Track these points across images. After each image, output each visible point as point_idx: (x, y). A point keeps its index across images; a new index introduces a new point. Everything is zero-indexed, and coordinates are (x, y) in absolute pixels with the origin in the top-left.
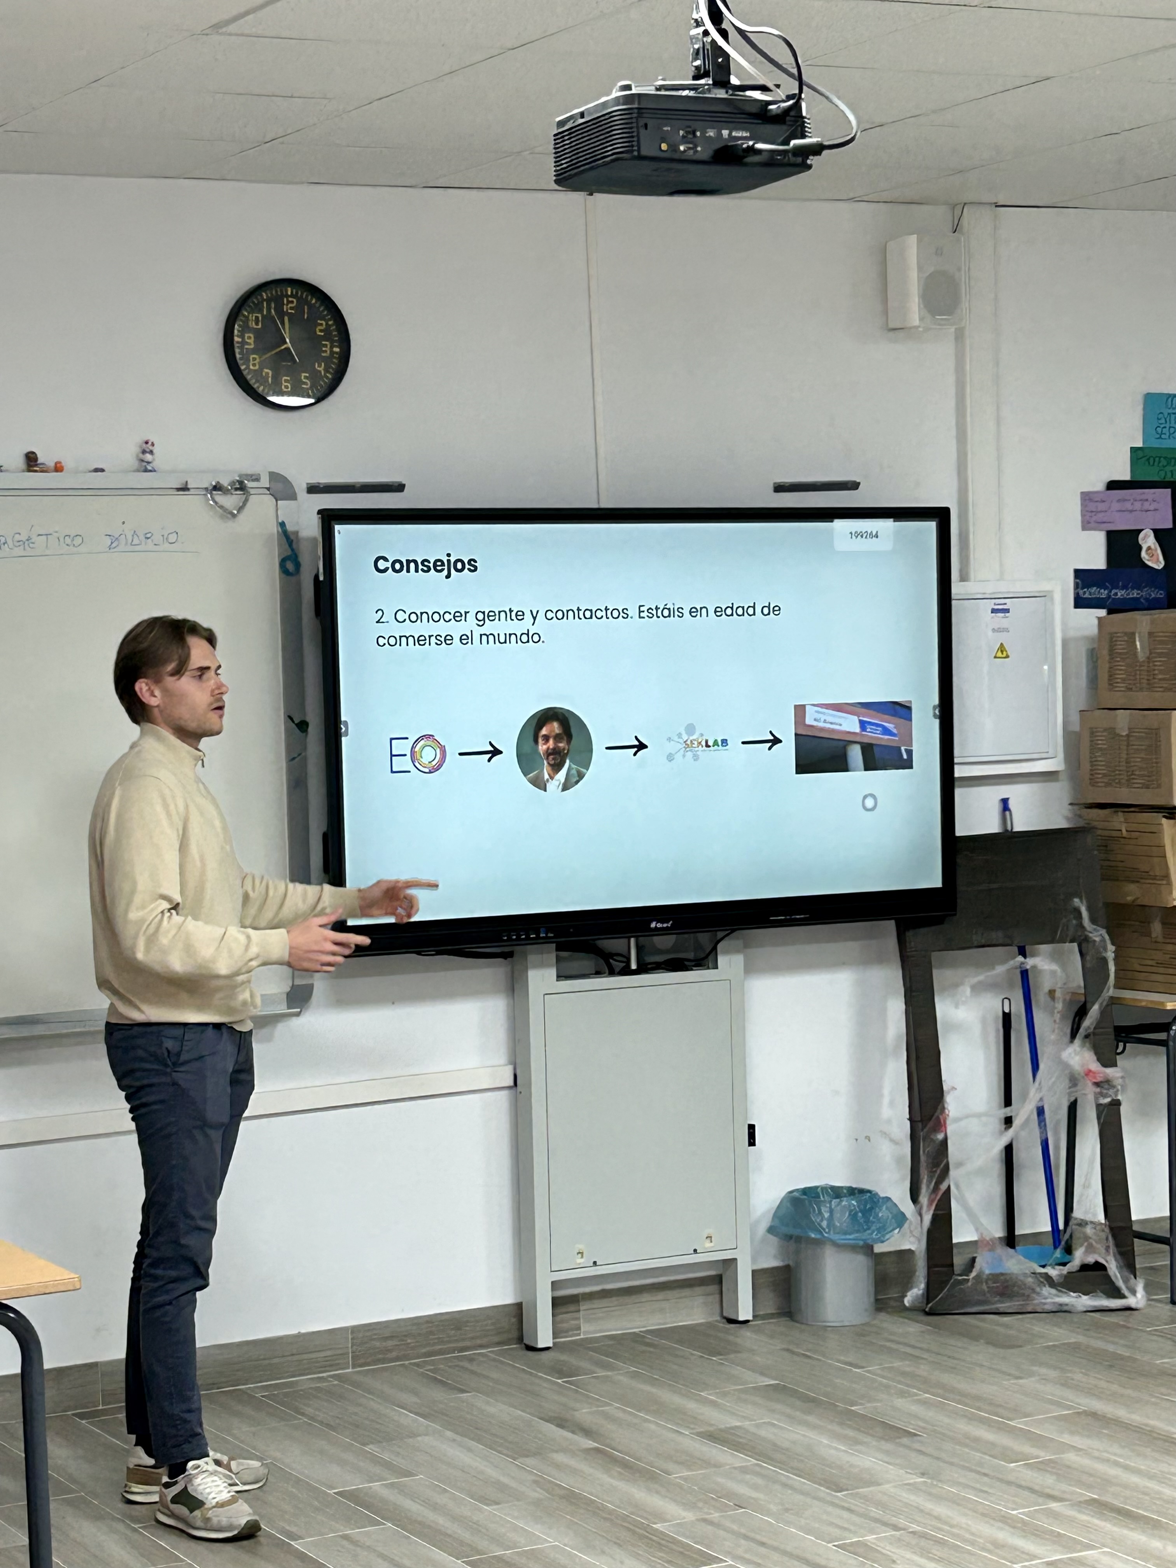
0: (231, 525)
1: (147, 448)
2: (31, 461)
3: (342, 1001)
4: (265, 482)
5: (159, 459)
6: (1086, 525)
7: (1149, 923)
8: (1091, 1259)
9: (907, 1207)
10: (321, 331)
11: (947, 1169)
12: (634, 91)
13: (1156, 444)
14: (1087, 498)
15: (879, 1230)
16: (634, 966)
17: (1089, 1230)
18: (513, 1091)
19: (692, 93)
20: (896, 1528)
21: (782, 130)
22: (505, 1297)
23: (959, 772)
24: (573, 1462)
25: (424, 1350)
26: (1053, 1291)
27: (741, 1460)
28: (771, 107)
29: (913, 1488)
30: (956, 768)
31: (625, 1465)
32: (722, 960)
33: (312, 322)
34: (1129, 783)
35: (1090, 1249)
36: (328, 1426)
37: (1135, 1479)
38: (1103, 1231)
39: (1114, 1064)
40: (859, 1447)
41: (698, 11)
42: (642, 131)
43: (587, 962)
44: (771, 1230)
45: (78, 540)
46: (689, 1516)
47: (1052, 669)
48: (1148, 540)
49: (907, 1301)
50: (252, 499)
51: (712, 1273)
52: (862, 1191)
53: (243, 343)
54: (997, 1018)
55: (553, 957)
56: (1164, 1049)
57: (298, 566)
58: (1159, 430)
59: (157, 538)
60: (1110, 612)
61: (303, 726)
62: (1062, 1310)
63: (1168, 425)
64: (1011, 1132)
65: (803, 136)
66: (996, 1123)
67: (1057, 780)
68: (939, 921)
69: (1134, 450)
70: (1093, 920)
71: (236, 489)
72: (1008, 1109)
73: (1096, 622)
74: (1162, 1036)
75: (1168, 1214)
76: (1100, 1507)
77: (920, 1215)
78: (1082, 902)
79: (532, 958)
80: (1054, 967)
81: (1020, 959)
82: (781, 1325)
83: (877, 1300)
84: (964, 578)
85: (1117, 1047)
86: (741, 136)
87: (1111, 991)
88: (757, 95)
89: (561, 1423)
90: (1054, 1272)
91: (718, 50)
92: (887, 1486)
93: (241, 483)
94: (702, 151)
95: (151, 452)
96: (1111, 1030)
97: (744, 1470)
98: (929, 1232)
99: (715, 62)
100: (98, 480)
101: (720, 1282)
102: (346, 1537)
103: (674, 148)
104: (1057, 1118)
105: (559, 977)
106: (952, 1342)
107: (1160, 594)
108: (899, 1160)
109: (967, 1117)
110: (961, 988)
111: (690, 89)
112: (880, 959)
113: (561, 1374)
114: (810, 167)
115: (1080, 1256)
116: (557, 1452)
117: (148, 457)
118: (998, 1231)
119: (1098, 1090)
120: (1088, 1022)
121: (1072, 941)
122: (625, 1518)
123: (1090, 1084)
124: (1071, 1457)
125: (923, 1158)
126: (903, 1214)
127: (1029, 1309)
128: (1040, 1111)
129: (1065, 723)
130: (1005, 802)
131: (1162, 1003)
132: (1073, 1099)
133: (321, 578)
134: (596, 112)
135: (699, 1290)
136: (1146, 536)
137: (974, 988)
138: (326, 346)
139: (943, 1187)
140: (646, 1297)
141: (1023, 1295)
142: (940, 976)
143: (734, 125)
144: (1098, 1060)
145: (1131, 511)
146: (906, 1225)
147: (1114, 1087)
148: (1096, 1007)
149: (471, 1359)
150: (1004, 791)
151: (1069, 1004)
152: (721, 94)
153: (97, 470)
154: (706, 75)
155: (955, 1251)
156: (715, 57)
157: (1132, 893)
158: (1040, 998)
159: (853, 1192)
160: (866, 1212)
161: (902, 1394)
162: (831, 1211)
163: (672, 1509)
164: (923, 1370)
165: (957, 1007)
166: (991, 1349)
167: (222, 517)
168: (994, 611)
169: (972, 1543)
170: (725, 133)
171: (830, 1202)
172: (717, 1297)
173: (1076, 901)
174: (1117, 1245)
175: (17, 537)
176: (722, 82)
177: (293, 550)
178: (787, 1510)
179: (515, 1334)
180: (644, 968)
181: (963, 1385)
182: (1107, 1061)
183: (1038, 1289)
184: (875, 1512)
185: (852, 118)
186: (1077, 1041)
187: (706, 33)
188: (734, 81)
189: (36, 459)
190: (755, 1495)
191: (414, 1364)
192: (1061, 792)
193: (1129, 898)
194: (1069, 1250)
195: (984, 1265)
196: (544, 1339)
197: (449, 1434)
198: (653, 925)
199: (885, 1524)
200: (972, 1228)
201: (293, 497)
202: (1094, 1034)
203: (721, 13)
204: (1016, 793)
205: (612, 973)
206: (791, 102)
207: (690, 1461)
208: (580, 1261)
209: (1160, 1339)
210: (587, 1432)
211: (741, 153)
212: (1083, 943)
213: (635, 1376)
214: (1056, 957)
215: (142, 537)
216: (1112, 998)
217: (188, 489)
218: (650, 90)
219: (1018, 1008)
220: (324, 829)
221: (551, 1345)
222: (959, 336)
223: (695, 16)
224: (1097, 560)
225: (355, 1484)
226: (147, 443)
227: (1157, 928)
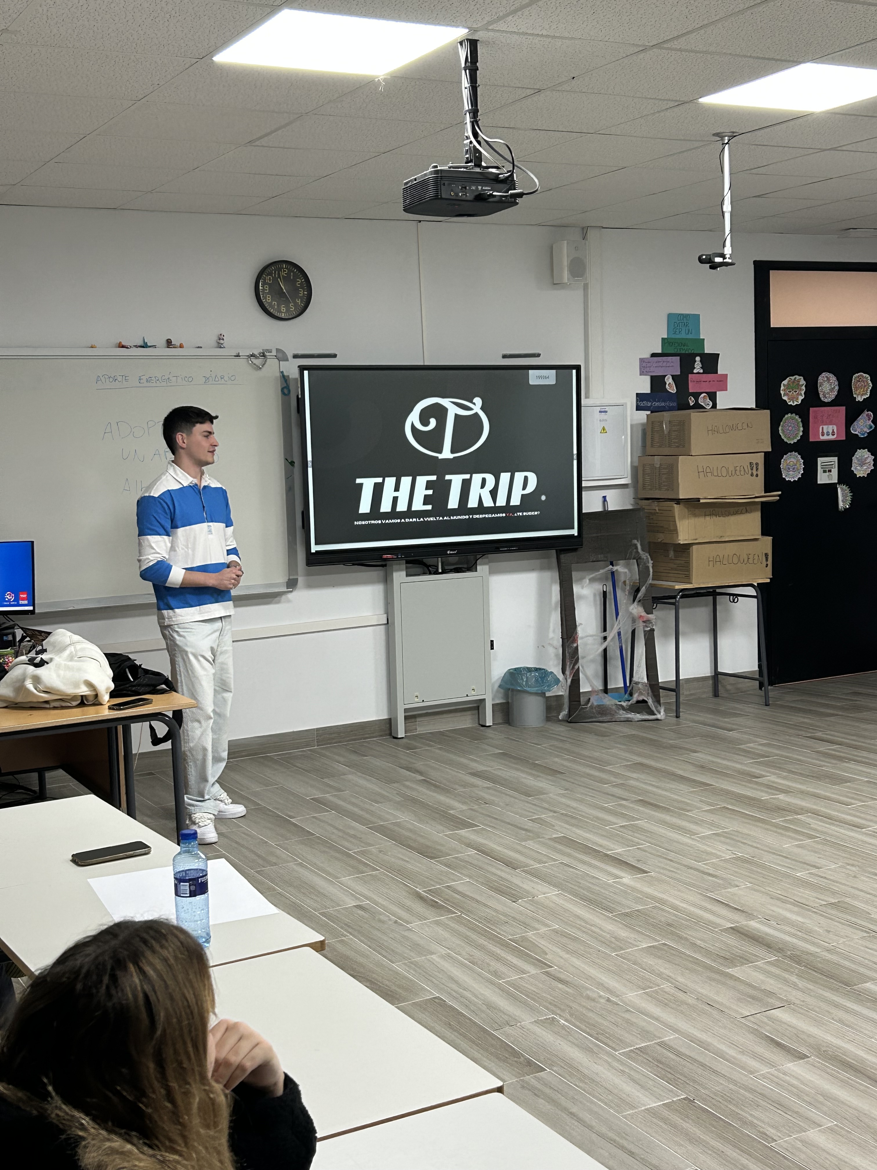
0: (260, 373)
1: (221, 338)
2: (169, 343)
3: (310, 586)
4: (274, 353)
5: (226, 342)
6: (642, 373)
7: (668, 551)
8: (641, 698)
9: (561, 677)
10: (298, 284)
11: (578, 659)
12: (439, 168)
13: (673, 336)
14: (642, 360)
15: (548, 686)
16: (440, 571)
17: (640, 686)
18: (387, 626)
19: (465, 170)
20: (555, 812)
21: (505, 187)
22: (384, 715)
23: (584, 484)
24: (414, 786)
25: (348, 739)
26: (624, 712)
27: (487, 784)
28: (500, 176)
29: (563, 796)
30: (583, 482)
31: (436, 786)
32: (479, 568)
33: (294, 281)
34: (660, 489)
35: (641, 694)
36: (306, 771)
37: (660, 792)
38: (646, 686)
39: (652, 613)
40: (538, 778)
41: (467, 133)
42: (442, 186)
43: (418, 570)
44: (500, 686)
45: (190, 379)
46: (464, 807)
47: (626, 438)
48: (669, 380)
49: (560, 717)
50: (268, 360)
51: (475, 705)
52: (540, 669)
53: (264, 290)
54: (601, 593)
55: (404, 566)
56: (674, 606)
57: (289, 391)
58: (675, 330)
59: (226, 378)
60: (652, 412)
61: (292, 463)
62: (628, 721)
63: (678, 328)
64: (606, 644)
65: (515, 189)
66: (599, 639)
67: (627, 488)
68: (575, 550)
69: (663, 339)
70: (643, 550)
71: (261, 356)
72: (605, 633)
73: (646, 416)
74: (673, 601)
75: (675, 679)
76: (644, 803)
77: (566, 679)
78: (638, 541)
79: (395, 567)
80: (626, 570)
81: (611, 567)
82: (505, 728)
83: (547, 717)
84: (587, 397)
85: (653, 606)
86: (487, 190)
87: (650, 581)
88: (494, 171)
89: (408, 769)
90: (624, 704)
91: (476, 150)
92: (551, 795)
93: (263, 353)
94: (470, 196)
95: (223, 339)
96: (651, 598)
97: (488, 788)
98: (570, 686)
99: (475, 157)
100: (199, 352)
101: (478, 709)
102: (314, 817)
103: (457, 195)
104: (627, 637)
105: (407, 575)
106: (581, 735)
107: (675, 404)
108: (557, 655)
109: (587, 636)
110: (584, 580)
111: (464, 168)
112: (548, 568)
113: (409, 748)
114: (517, 204)
115: (636, 697)
116: (406, 781)
117: (222, 341)
118: (600, 686)
119: (645, 624)
120: (640, 595)
121: (634, 559)
122: (436, 808)
123: (641, 621)
124: (632, 782)
125: (567, 654)
126: (559, 679)
127: (614, 720)
128: (619, 634)
129: (632, 462)
130: (604, 497)
131: (674, 586)
132: (633, 628)
133: (300, 397)
134: (422, 178)
135: (469, 713)
136: (669, 378)
137: (590, 580)
138: (301, 291)
139: (576, 667)
140: (445, 716)
141: (611, 714)
142: (575, 575)
143: (483, 184)
144: (645, 611)
145: (662, 367)
146: (560, 684)
147: (651, 623)
148: (644, 587)
149: (368, 742)
150: (603, 493)
151: (632, 587)
152: (478, 170)
153: (198, 347)
154: (471, 161)
155: (581, 695)
156: (475, 153)
157: (661, 538)
158: (619, 585)
159: (537, 669)
160: (542, 678)
161: (557, 756)
162: (527, 678)
163: (456, 804)
164: (567, 746)
165: (583, 588)
166: (596, 737)
167: (255, 369)
168: (600, 412)
169: (587, 818)
170: (480, 188)
171: (527, 674)
172: (477, 716)
173: (635, 542)
174: (653, 691)
175: (163, 378)
176: (478, 165)
177: (287, 384)
178: (507, 805)
179: (388, 732)
180: (444, 572)
181: (586, 753)
182: (649, 612)
183: (617, 711)
184: (546, 805)
185: (536, 180)
186: (636, 603)
187: (471, 142)
188: (483, 164)
189: (171, 342)
190: (493, 798)
191: (344, 745)
192: (629, 493)
193: (659, 540)
194: (631, 695)
195: (594, 701)
196: (401, 734)
197: (359, 774)
198: (448, 552)
199: (551, 811)
200: (589, 685)
201: (287, 360)
202: (643, 600)
203: (478, 133)
204: (610, 494)
205: (430, 573)
206: (509, 174)
207: (465, 785)
208: (416, 700)
209: (672, 733)
210: (421, 773)
211: (486, 197)
212: (638, 559)
213: (440, 749)
214: (627, 566)
215: (220, 378)
216: (650, 584)
217: (240, 356)
218: (446, 168)
219: (609, 589)
220: (302, 510)
221: (404, 736)
222: (586, 287)
223: (466, 135)
224: (646, 389)
225: (319, 795)
226: (221, 335)
227: (671, 554)
